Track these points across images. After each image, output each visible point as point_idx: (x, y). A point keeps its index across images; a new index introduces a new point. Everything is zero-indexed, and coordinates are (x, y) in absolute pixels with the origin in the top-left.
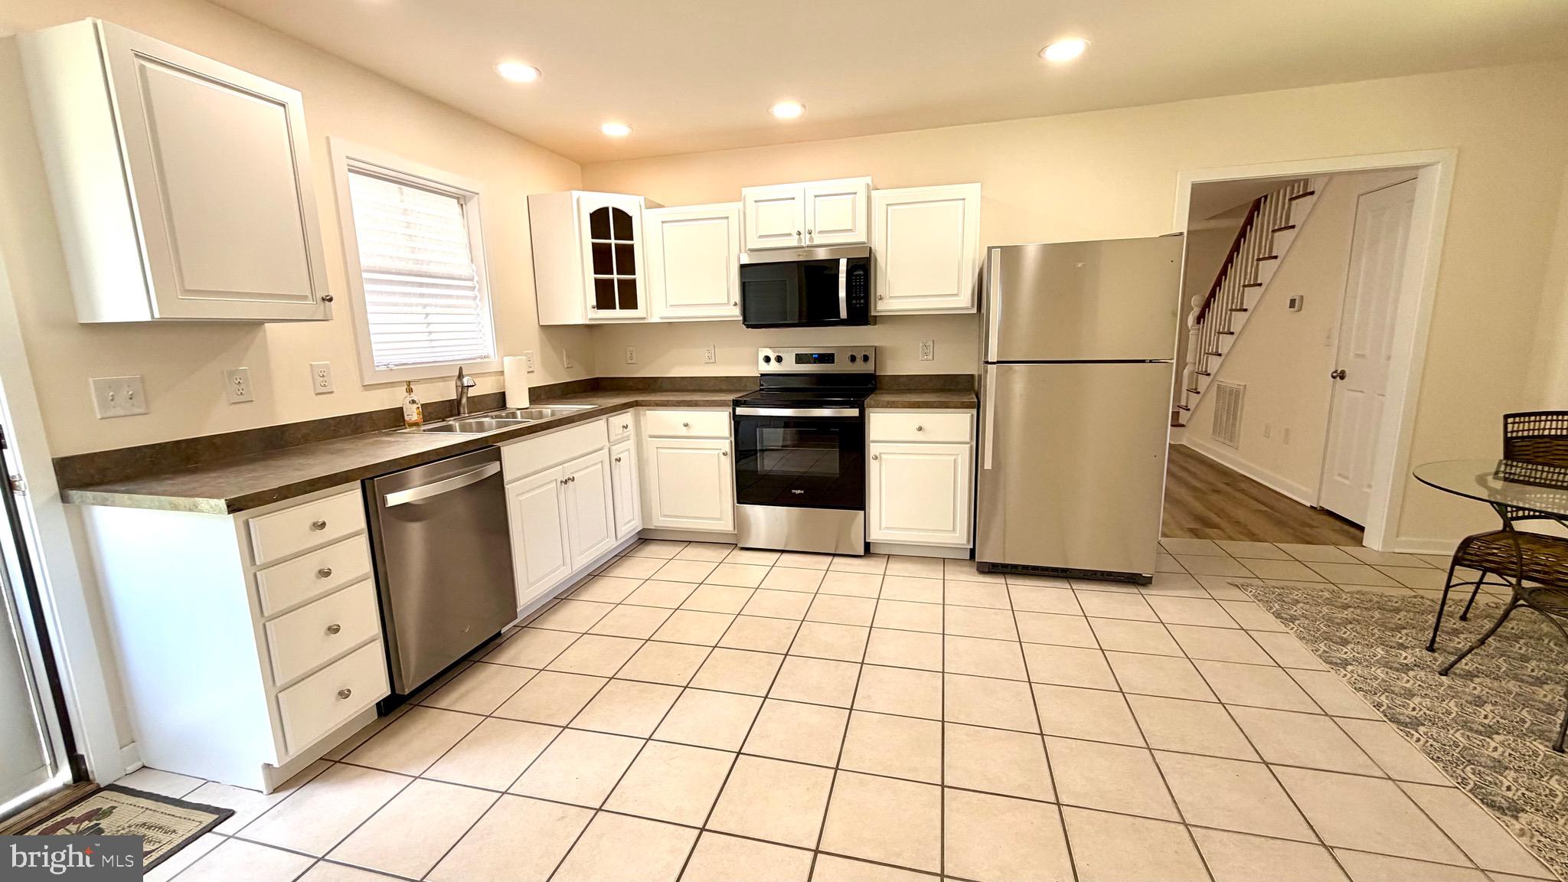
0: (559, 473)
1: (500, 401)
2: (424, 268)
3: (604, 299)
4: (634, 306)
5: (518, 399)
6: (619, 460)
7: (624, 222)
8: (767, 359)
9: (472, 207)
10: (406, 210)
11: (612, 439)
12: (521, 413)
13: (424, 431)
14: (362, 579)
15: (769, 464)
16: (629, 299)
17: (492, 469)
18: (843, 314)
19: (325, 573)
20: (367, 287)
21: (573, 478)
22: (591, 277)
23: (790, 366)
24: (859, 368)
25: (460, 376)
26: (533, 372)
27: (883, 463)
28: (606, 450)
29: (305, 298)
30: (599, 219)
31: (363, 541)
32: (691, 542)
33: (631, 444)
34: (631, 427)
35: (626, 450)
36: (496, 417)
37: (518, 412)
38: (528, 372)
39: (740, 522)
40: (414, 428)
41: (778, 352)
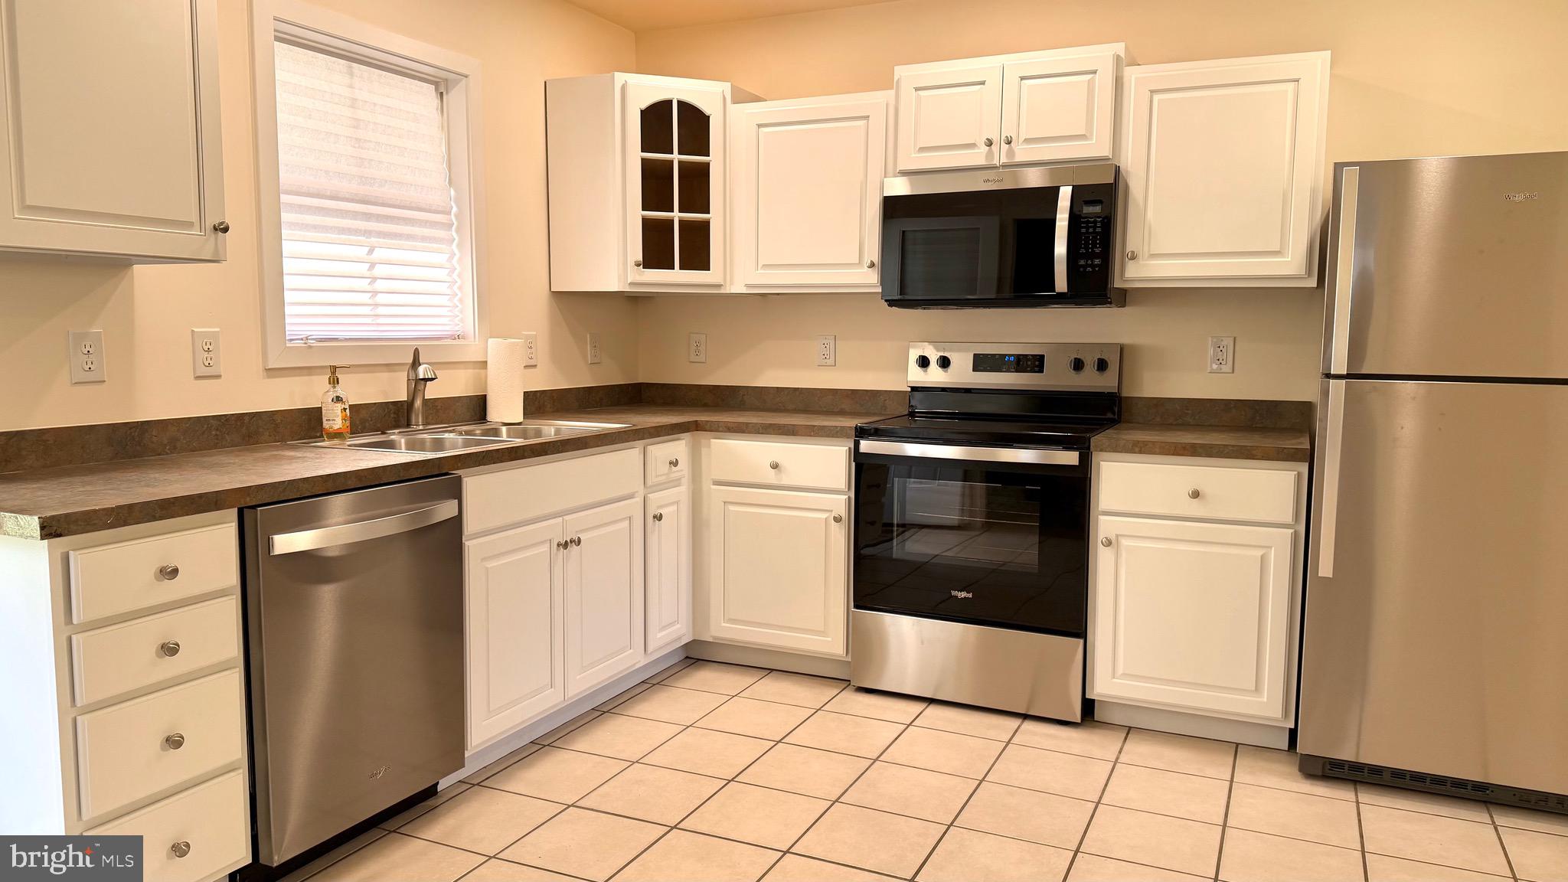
0: (557, 529)
1: (477, 408)
3: (656, 253)
4: (706, 266)
5: (506, 409)
6: (658, 517)
7: (695, 123)
8: (924, 362)
9: (455, 97)
10: (354, 100)
11: (649, 483)
12: (508, 431)
13: (349, 446)
14: (223, 667)
15: (915, 547)
16: (697, 255)
17: (446, 510)
18: (1061, 284)
19: (170, 650)
20: (286, 217)
21: (579, 539)
22: (636, 214)
23: (962, 373)
24: (1090, 381)
25: (416, 363)
26: (535, 366)
27: (1124, 554)
28: (639, 500)
29: (190, 225)
30: (655, 118)
32: (772, 670)
33: (682, 491)
34: (684, 464)
35: (673, 501)
36: (467, 433)
37: (504, 429)
38: (527, 367)
39: (858, 641)
40: (336, 441)
41: (944, 350)
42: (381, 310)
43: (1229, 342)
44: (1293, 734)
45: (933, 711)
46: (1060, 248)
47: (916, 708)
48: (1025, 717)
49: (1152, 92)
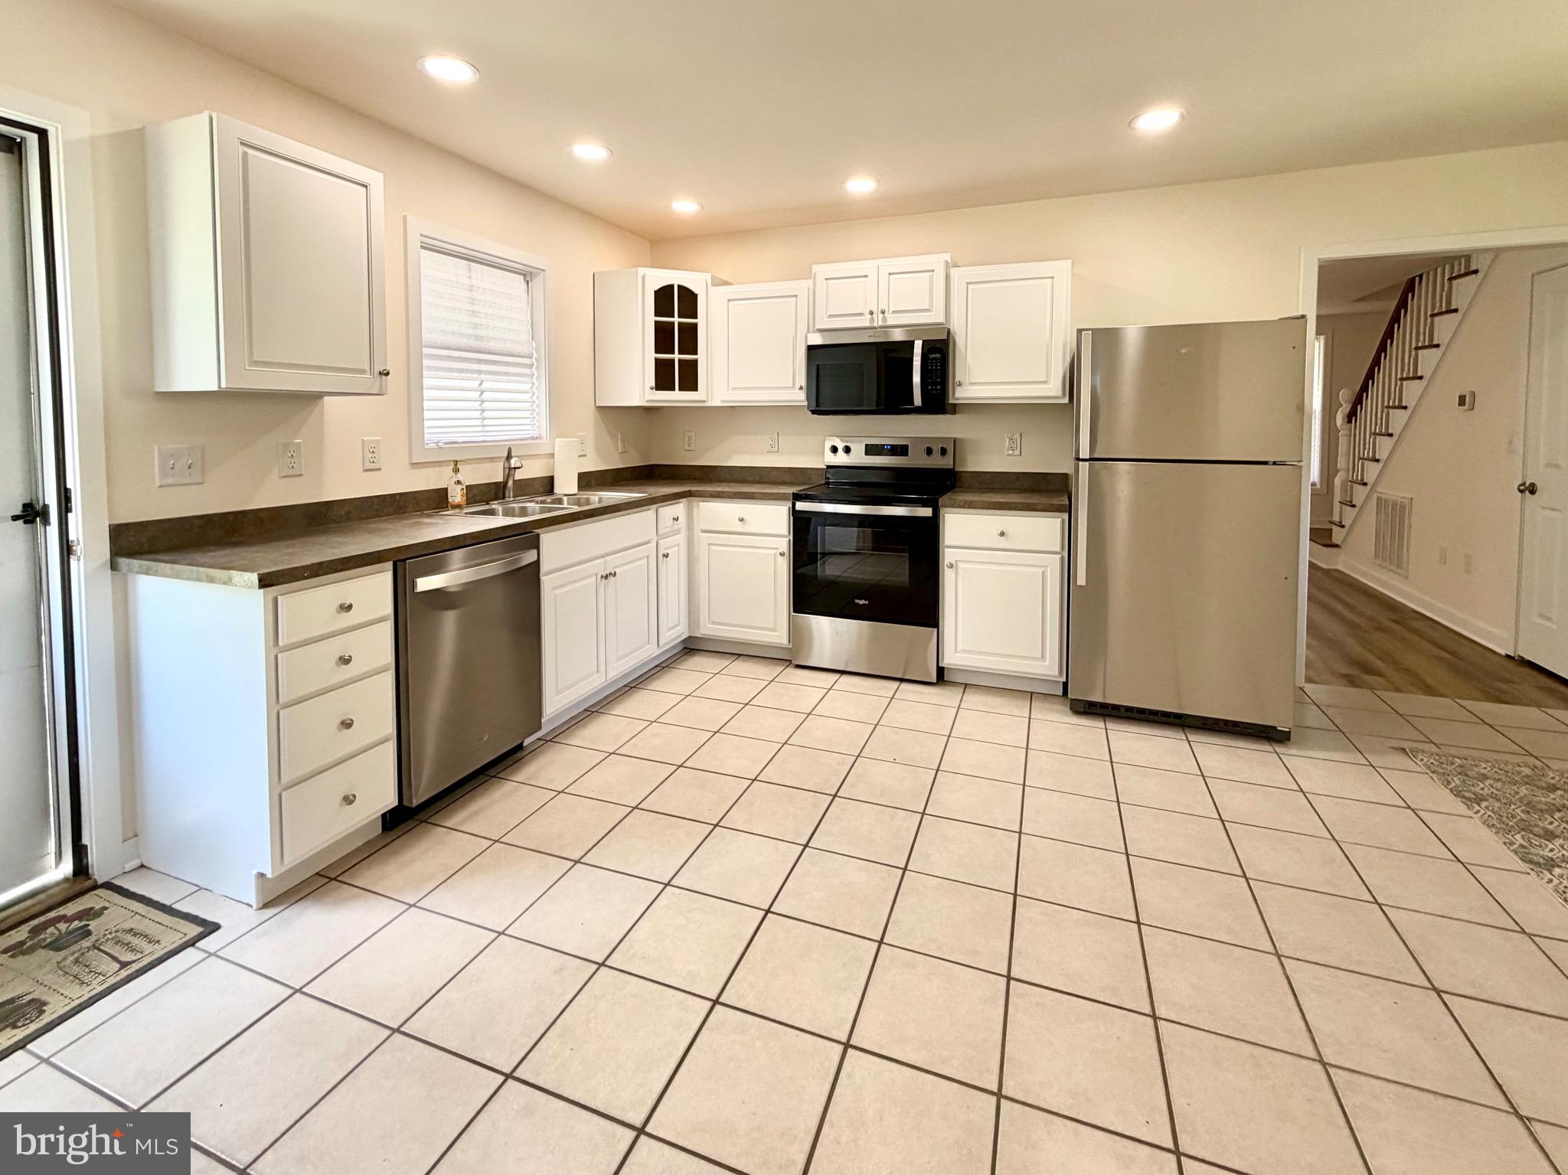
0: (600, 567)
1: (548, 485)
2: (484, 345)
3: (664, 378)
4: (695, 388)
5: (567, 485)
6: (666, 556)
7: (689, 299)
8: (834, 450)
9: (537, 283)
10: (472, 286)
11: (660, 533)
12: (568, 500)
13: (466, 513)
14: (384, 670)
15: (831, 569)
16: (690, 382)
17: (529, 557)
18: (918, 401)
19: (345, 661)
20: (426, 362)
21: (615, 573)
22: (651, 356)
23: (858, 457)
24: (937, 462)
25: (509, 457)
26: (585, 456)
27: (960, 571)
28: (653, 544)
29: (363, 371)
30: (663, 297)
31: (387, 629)
32: (740, 655)
33: (681, 538)
34: (682, 520)
35: (676, 545)
36: (542, 502)
37: (565, 498)
38: (580, 456)
39: (797, 635)
40: (457, 511)
41: (847, 442)
42: (486, 422)
43: (1018, 436)
44: (1065, 685)
45: (845, 679)
46: (917, 378)
47: (834, 677)
48: (902, 680)
49: (968, 283)
